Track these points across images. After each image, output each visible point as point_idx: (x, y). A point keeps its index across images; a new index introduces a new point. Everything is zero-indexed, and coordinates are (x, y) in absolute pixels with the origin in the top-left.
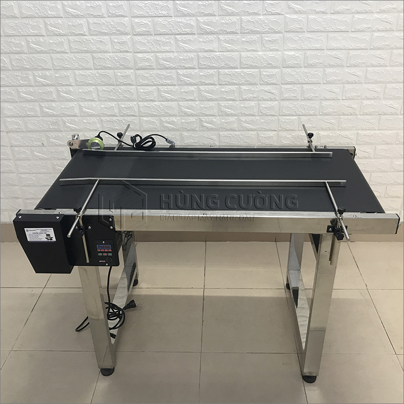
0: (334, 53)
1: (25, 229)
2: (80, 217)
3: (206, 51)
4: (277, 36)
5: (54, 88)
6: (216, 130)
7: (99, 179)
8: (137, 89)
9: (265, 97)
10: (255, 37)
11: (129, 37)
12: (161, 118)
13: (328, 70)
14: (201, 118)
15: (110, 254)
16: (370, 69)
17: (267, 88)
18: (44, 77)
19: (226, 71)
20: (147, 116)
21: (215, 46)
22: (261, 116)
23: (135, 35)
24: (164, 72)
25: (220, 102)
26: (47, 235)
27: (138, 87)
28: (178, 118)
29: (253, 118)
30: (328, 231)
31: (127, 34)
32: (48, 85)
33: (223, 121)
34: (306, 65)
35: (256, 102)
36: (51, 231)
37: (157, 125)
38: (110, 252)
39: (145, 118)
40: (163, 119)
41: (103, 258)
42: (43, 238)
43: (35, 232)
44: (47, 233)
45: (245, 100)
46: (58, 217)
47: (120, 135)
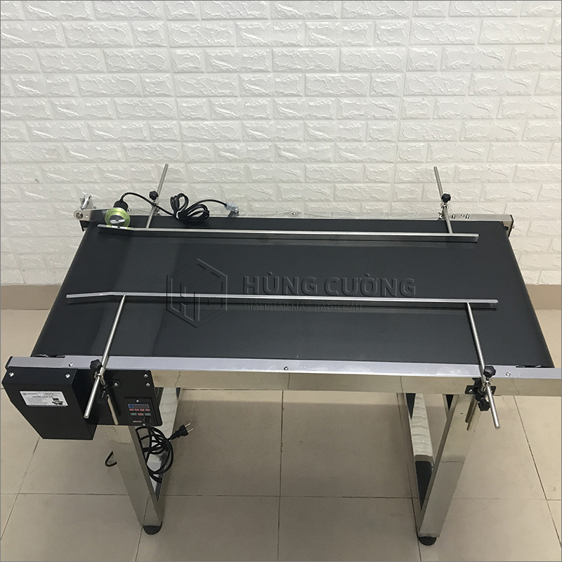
0: (489, 50)
1: (21, 392)
2: (100, 376)
3: (285, 46)
4: (401, 23)
5: (46, 100)
6: (301, 161)
7: (125, 294)
8: (177, 102)
9: (377, 116)
10: (363, 25)
11: (160, 23)
12: (216, 144)
13: (479, 76)
14: (277, 144)
15: (148, 414)
16: (544, 74)
17: (381, 101)
18: (29, 83)
19: (317, 76)
20: (193, 141)
21: (300, 37)
22: (370, 141)
23: (170, 20)
24: (219, 78)
25: (306, 122)
26: (54, 399)
27: (179, 100)
28: (242, 144)
29: (357, 144)
30: (467, 392)
31: (157, 19)
32: (36, 96)
33: (312, 148)
34: (444, 67)
35: (363, 122)
36: (60, 396)
37: (210, 155)
39: (190, 145)
40: (219, 145)
42: (48, 402)
43: (35, 395)
45: (348, 118)
46: (68, 376)
47: (154, 195)
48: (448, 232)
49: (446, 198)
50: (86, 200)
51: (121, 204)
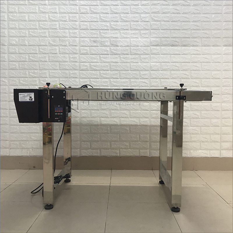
0: (175, 64)
1: (19, 93)
3: (114, 62)
4: (147, 56)
5: (38, 78)
8: (79, 80)
9: (142, 85)
10: (137, 56)
13: (172, 72)
16: (192, 72)
17: (143, 80)
18: (34, 73)
19: (124, 72)
21: (118, 60)
23: (81, 54)
24: (93, 72)
26: (30, 97)
27: (80, 79)
31: (77, 54)
32: (35, 77)
34: (162, 69)
36: (33, 95)
38: (61, 112)
41: (57, 116)
42: (27, 99)
43: (24, 95)
44: (31, 96)
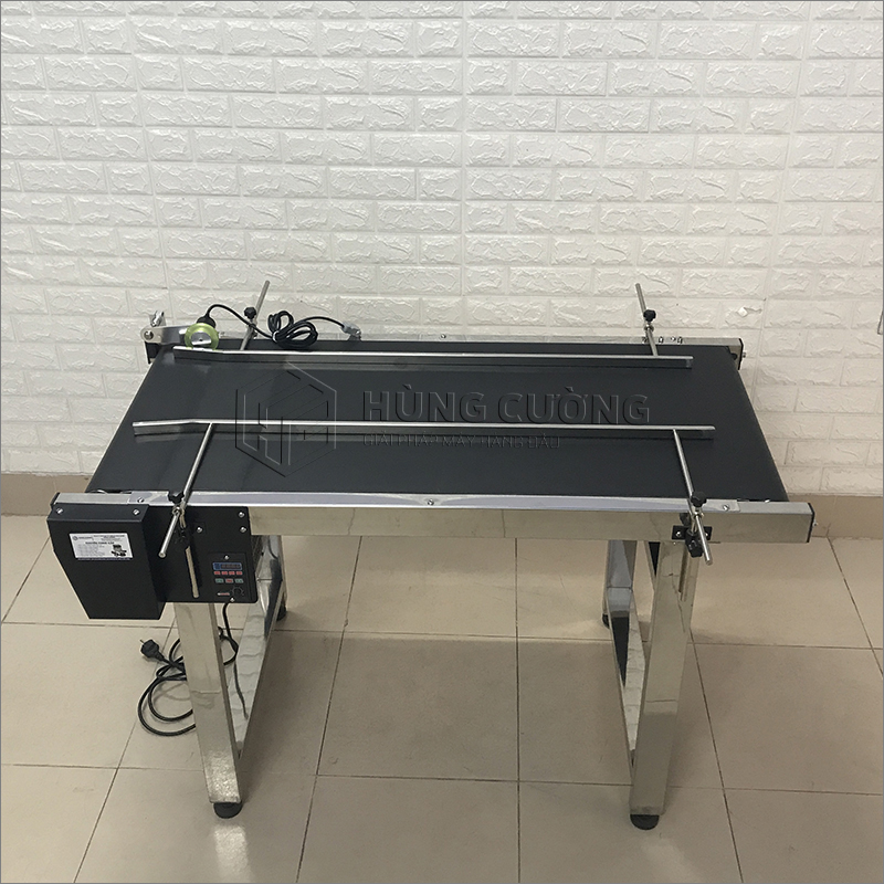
1: (72, 535)
2: (180, 511)
7: (211, 422)
15: (240, 581)
26: (115, 546)
30: (674, 537)
36: (123, 540)
38: (239, 577)
41: (224, 587)
42: (106, 552)
43: (90, 540)
44: (116, 543)
46: (136, 512)
47: (251, 313)
48: (652, 354)
49: (650, 316)
50: (158, 317)
51: (207, 319)
